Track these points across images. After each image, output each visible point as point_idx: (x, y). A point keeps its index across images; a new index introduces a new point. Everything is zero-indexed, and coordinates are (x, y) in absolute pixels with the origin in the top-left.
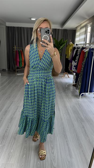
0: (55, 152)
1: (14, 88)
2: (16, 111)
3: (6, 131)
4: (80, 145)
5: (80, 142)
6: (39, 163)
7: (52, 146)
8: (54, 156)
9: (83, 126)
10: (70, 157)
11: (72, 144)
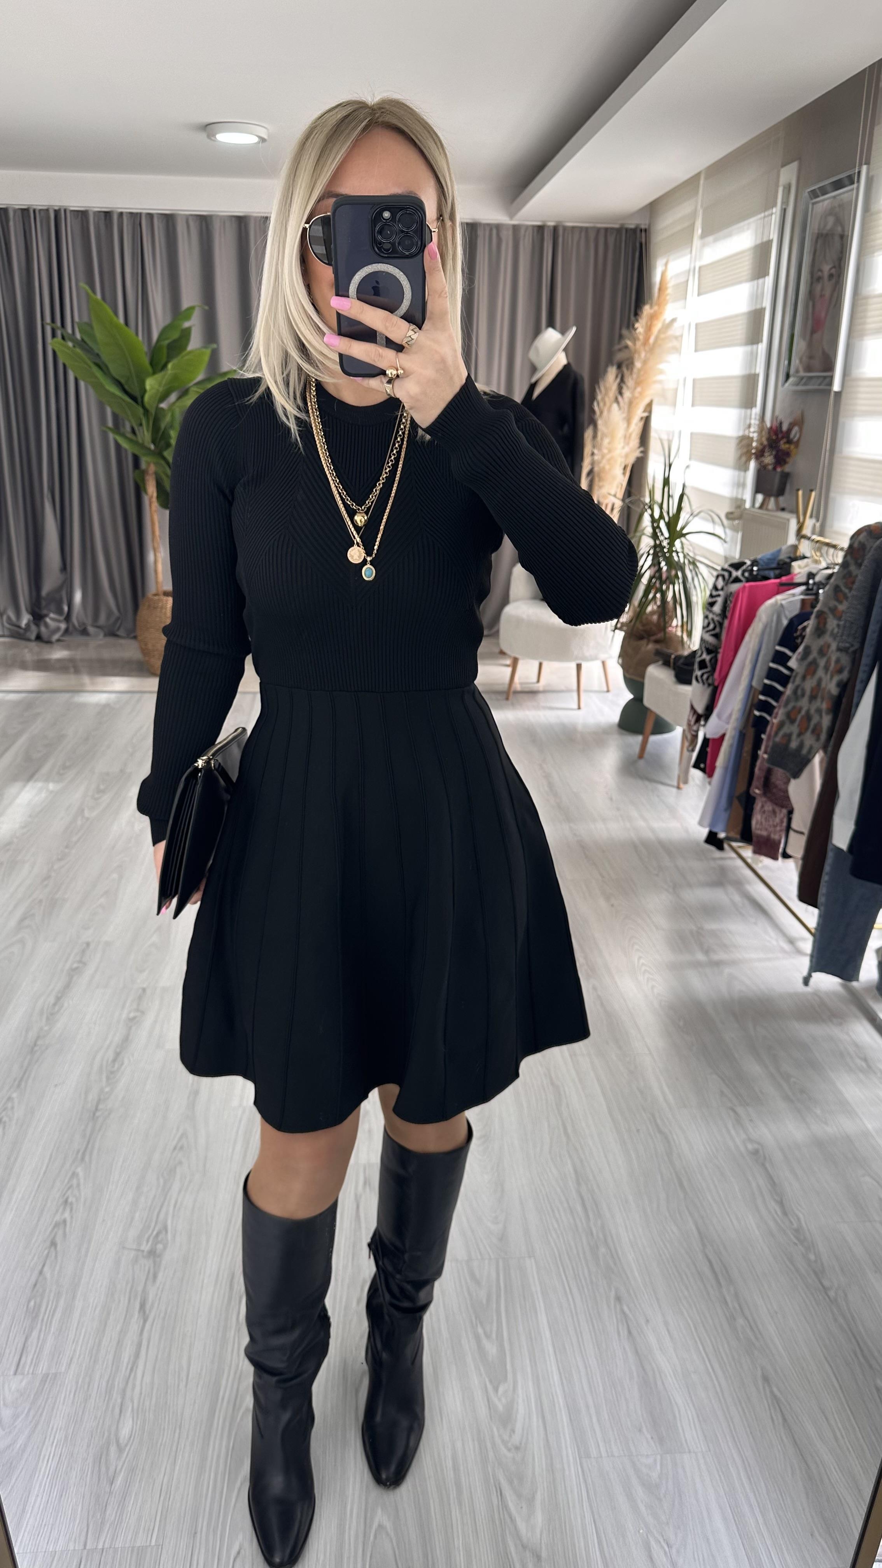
0: (521, 1410)
1: (81, 811)
2: (126, 1040)
3: (53, 1244)
4: (741, 1321)
5: (736, 1295)
6: (388, 1525)
7: (491, 1349)
8: (516, 1439)
9: (750, 1147)
10: (661, 1440)
11: (666, 1323)
